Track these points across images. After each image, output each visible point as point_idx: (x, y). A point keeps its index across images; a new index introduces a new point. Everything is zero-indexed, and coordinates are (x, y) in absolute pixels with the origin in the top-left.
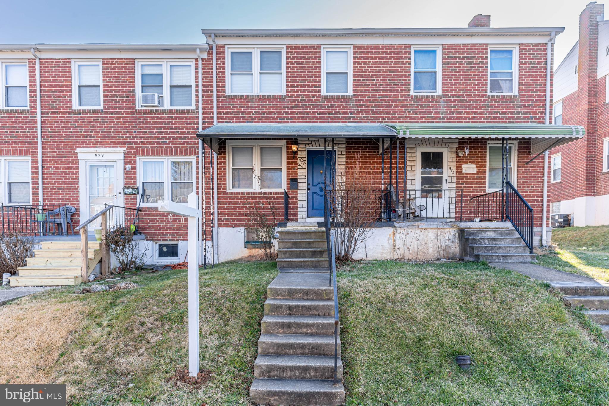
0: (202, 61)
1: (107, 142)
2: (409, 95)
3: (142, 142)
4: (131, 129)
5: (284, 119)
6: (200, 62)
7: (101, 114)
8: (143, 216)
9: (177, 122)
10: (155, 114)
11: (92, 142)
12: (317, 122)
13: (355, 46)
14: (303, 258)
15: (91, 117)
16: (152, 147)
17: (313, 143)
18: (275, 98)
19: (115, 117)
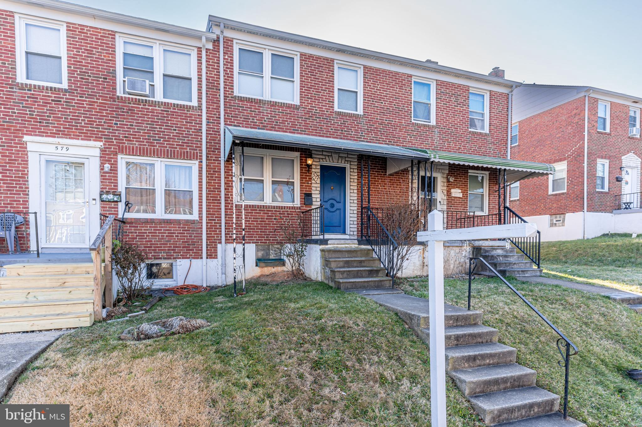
0: (207, 52)
1: (73, 132)
2: (411, 121)
3: (125, 137)
4: (110, 120)
5: (298, 130)
6: (204, 53)
7: (65, 95)
8: (127, 229)
9: (175, 118)
10: (145, 105)
11: (50, 130)
12: (330, 137)
13: (365, 67)
15: (49, 96)
16: (141, 145)
17: (327, 158)
18: (289, 106)
19: (86, 101)
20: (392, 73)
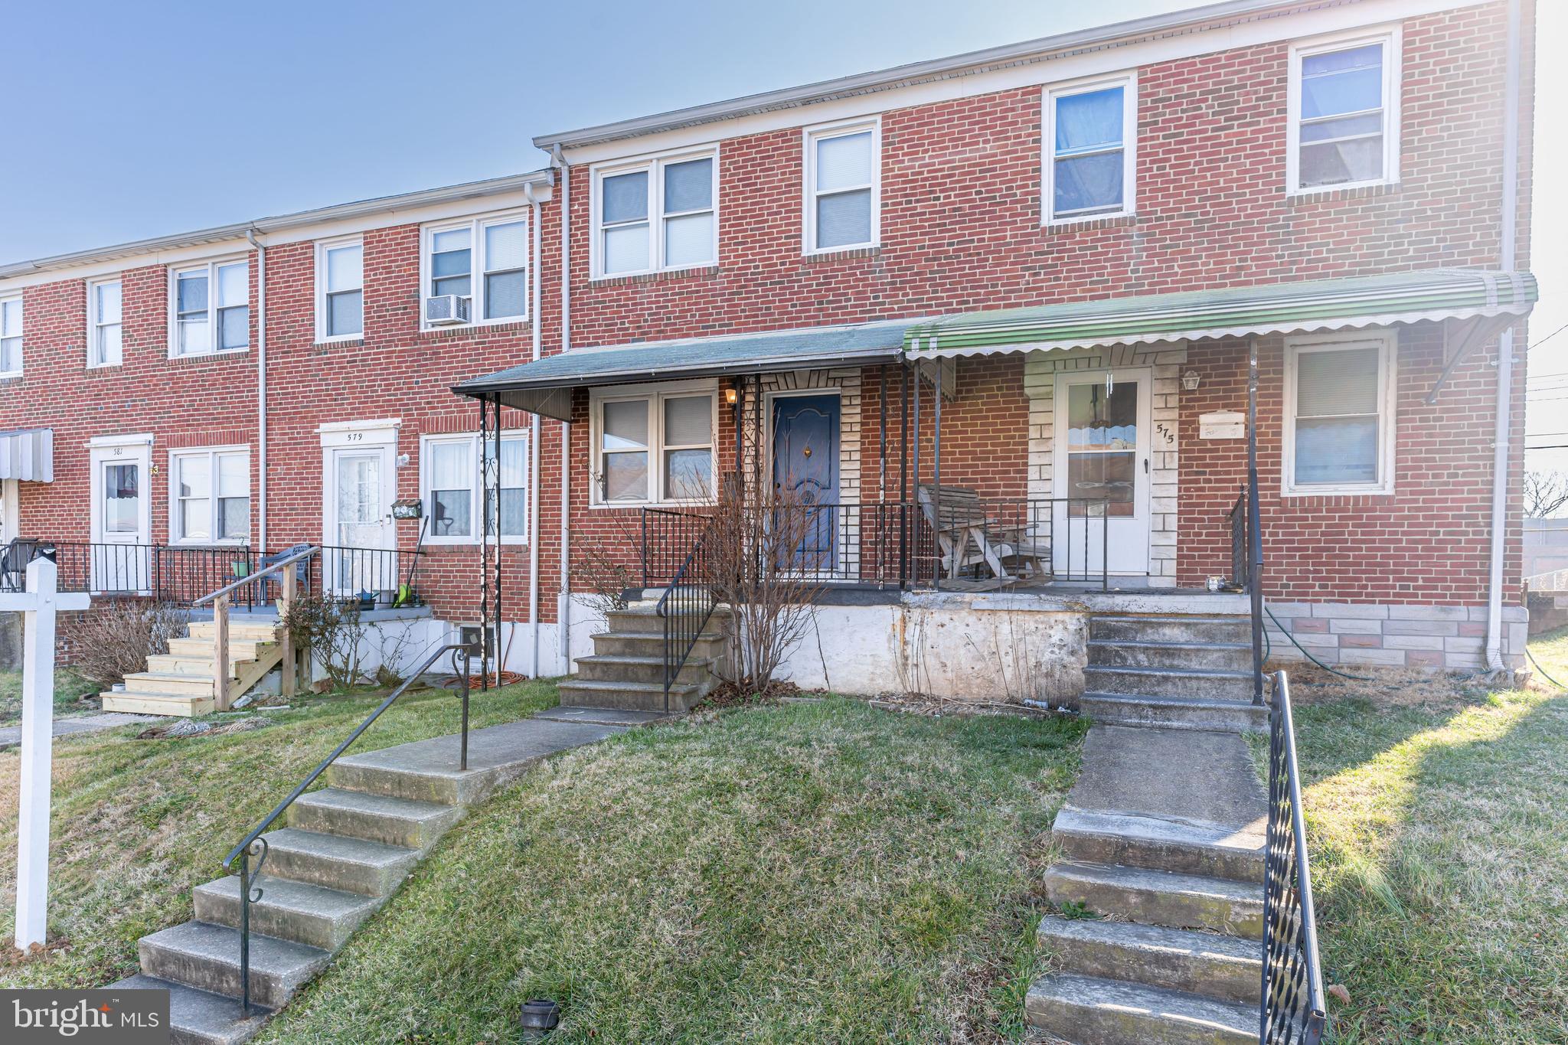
0: (543, 210)
1: (368, 407)
2: (1037, 226)
3: (428, 403)
4: (411, 377)
5: (714, 326)
6: (537, 212)
7: (360, 350)
8: (429, 566)
9: (494, 353)
10: (453, 340)
11: (344, 409)
12: (789, 326)
13: (886, 116)
14: (632, 681)
15: (345, 357)
16: (447, 413)
17: (781, 381)
18: (693, 275)
19: (382, 353)
20: (970, 103)
